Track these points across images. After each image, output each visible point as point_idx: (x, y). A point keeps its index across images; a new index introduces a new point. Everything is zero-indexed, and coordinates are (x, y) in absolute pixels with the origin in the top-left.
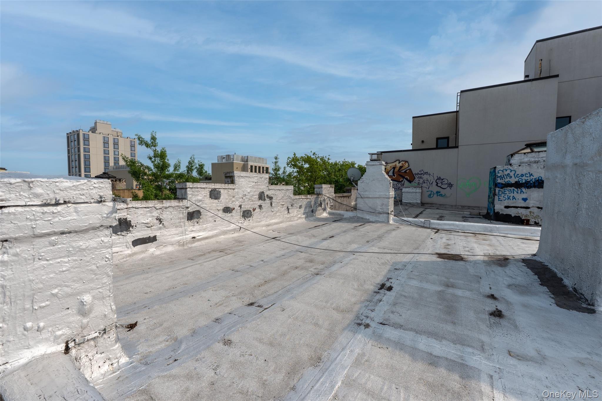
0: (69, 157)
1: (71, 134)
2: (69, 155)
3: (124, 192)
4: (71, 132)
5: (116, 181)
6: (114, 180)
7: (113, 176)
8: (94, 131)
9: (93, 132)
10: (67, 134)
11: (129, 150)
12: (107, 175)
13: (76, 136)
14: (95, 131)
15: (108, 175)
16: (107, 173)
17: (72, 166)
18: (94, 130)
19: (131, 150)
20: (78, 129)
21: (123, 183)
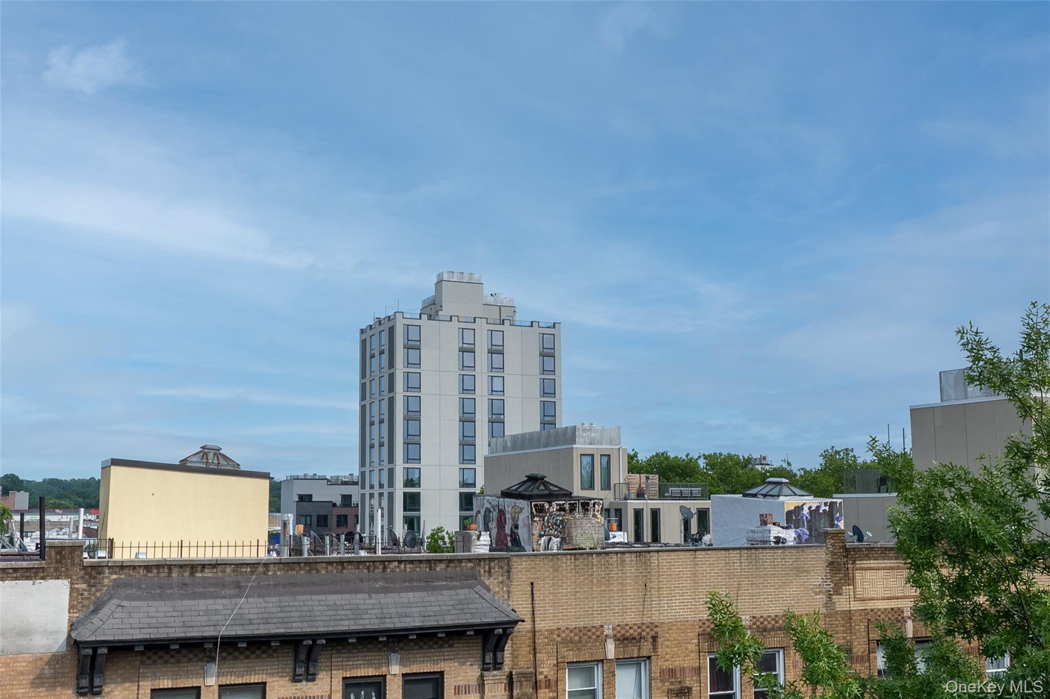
0: (363, 409)
1: (372, 332)
2: (363, 403)
3: (623, 561)
4: (372, 323)
5: (573, 509)
6: (567, 507)
7: (561, 489)
8: (432, 312)
9: (430, 318)
10: (362, 331)
11: (537, 369)
12: (542, 487)
13: (385, 336)
14: (437, 312)
15: (546, 484)
16: (542, 478)
17: (371, 439)
18: (432, 309)
19: (544, 371)
20: (390, 313)
21: (594, 516)
